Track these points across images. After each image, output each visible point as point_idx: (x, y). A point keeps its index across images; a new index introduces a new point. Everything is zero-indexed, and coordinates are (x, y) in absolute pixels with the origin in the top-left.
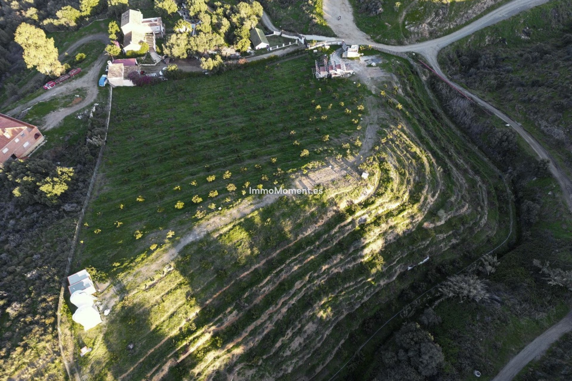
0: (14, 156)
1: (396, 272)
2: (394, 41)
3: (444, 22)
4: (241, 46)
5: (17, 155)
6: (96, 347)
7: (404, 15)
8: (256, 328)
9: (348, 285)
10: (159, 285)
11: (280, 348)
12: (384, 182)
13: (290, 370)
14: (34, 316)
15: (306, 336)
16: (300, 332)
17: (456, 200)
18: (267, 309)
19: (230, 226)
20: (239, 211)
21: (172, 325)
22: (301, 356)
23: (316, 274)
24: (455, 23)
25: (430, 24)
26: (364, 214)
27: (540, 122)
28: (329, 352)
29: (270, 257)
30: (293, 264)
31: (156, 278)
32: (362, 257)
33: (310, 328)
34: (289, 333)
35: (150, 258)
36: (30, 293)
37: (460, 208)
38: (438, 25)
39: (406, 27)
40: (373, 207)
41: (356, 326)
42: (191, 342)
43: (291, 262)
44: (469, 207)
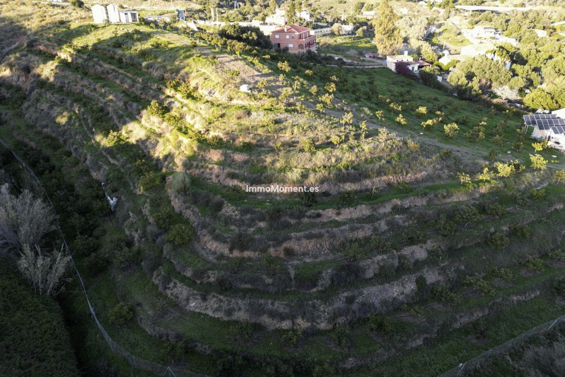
0: (279, 45)
44: (221, 257)
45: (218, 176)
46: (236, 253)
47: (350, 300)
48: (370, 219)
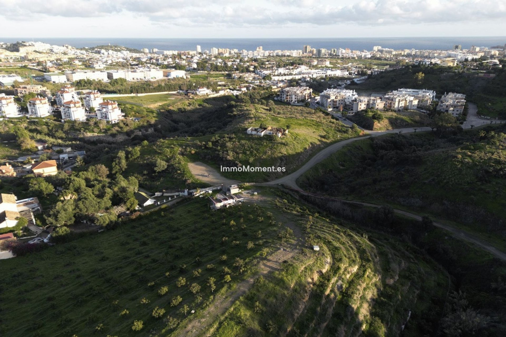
4: (130, 205)
19: (216, 325)
20: (216, 307)
24: (296, 165)
26: (337, 281)
27: (398, 200)
40: (340, 272)
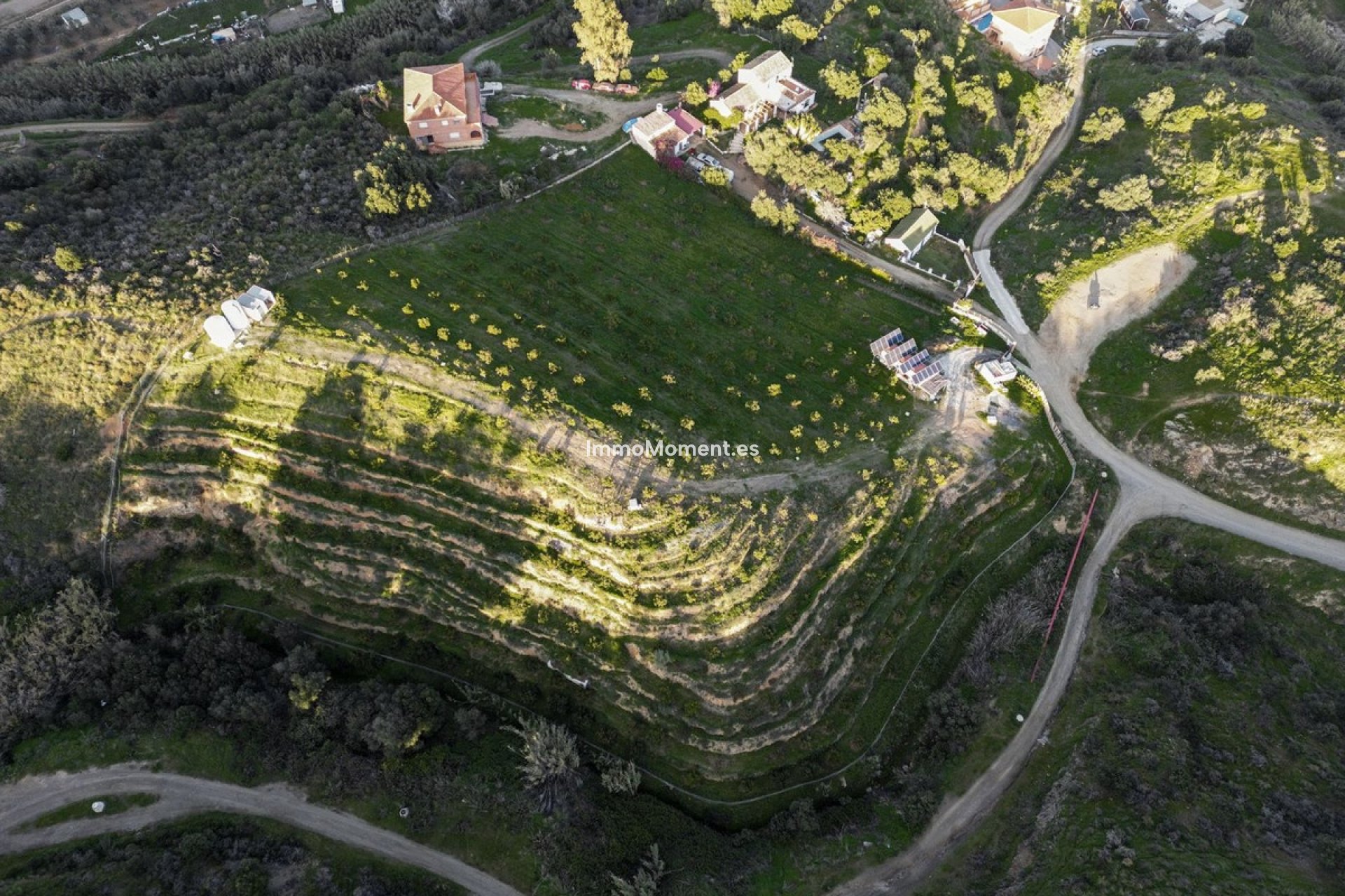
0: (430, 138)
1: (527, 646)
2: (1107, 421)
3: (1262, 481)
5: (435, 139)
6: (197, 362)
7: (1201, 400)
8: (320, 507)
9: (453, 585)
10: (299, 370)
11: (319, 552)
12: (647, 538)
13: (307, 583)
14: (203, 291)
15: (354, 574)
16: (352, 563)
17: (718, 676)
18: (349, 502)
19: (421, 390)
20: (451, 386)
21: (263, 414)
22: (329, 584)
23: (435, 534)
24: (1286, 506)
25: (1221, 459)
26: (568, 541)
28: (357, 619)
29: (414, 462)
30: (425, 495)
31: (307, 362)
32: (508, 581)
33: (368, 574)
34: (342, 550)
35: (328, 340)
36: (229, 271)
37: (711, 691)
38: (1238, 475)
39: (1169, 423)
40: (591, 547)
41: (414, 637)
42: (259, 446)
43: (426, 491)
44: (729, 708)
45: (680, 634)
46: (739, 701)
47: (823, 697)
48: (810, 620)
